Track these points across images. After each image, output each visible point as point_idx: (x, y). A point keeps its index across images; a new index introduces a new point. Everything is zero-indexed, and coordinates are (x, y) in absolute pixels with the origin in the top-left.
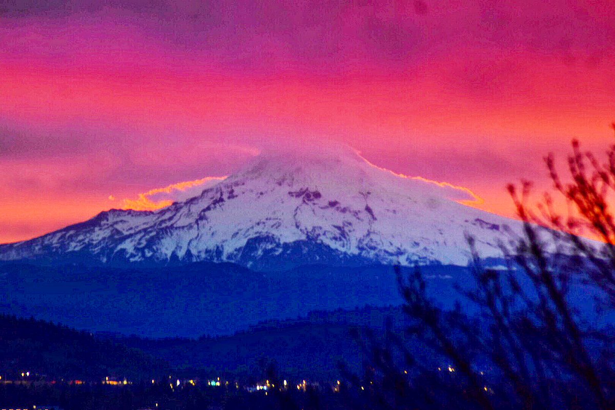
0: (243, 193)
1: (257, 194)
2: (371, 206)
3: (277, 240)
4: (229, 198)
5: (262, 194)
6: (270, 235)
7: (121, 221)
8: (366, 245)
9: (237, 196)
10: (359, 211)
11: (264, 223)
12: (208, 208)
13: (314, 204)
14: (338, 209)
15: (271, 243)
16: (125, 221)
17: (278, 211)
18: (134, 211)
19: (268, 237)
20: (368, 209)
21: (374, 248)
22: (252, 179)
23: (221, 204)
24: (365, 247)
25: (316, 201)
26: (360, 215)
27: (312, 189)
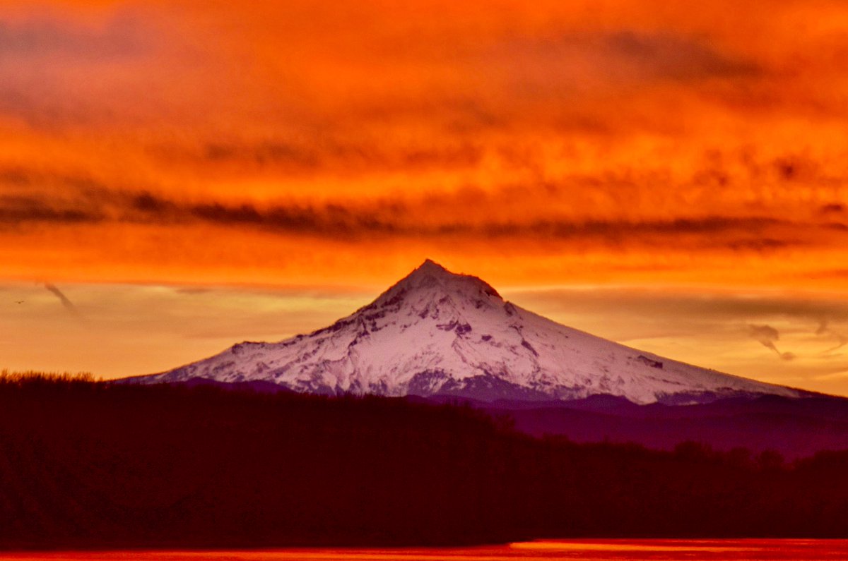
0: (386, 326)
1: (401, 327)
2: (527, 340)
3: (449, 376)
4: (373, 330)
5: (405, 326)
6: (440, 370)
7: (259, 354)
8: (540, 380)
9: (380, 329)
10: (516, 346)
11: (421, 357)
12: (355, 342)
13: (467, 338)
14: (492, 343)
15: (442, 378)
16: (262, 354)
17: (432, 345)
18: (267, 343)
19: (437, 372)
20: (525, 344)
21: (549, 384)
22: (391, 311)
23: (366, 336)
24: (538, 382)
25: (468, 335)
26: (517, 350)
27: (462, 322)
